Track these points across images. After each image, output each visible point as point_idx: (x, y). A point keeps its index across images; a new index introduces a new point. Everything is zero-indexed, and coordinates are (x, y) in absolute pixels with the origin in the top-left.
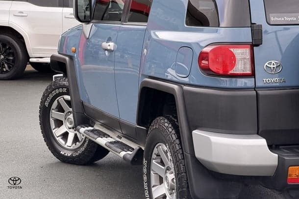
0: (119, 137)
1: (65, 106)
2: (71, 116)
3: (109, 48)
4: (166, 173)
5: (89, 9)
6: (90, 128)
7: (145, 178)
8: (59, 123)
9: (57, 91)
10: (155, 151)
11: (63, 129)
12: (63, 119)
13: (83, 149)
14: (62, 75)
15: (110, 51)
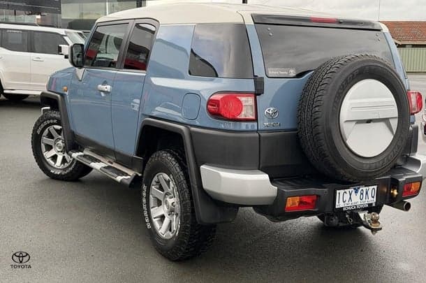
0: (109, 162)
1: (54, 133)
2: (60, 142)
3: (106, 90)
4: (165, 197)
5: (81, 56)
6: (81, 153)
7: (144, 201)
8: (49, 148)
9: (48, 122)
10: (155, 179)
11: (52, 152)
12: (53, 145)
13: (71, 169)
14: (49, 108)
15: (106, 92)
